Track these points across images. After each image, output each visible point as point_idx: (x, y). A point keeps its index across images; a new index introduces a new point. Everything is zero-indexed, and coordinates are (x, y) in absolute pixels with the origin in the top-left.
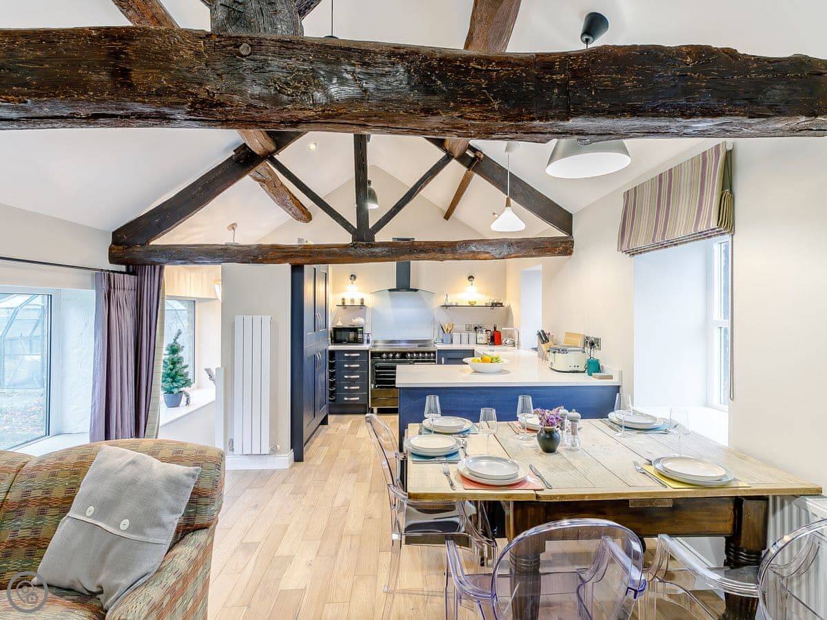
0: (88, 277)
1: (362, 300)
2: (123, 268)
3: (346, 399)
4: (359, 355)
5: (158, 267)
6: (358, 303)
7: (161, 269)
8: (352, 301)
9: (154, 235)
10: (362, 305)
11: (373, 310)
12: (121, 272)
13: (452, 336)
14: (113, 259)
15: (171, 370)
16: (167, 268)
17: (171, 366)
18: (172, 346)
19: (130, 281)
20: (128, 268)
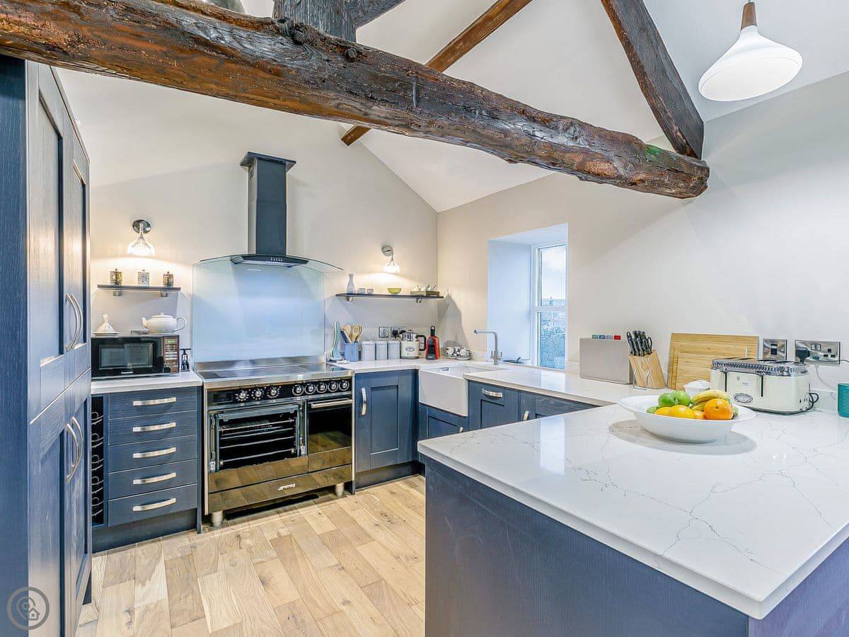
1: (169, 276)
3: (137, 508)
4: (174, 399)
6: (157, 282)
8: (142, 277)
10: (169, 287)
13: (360, 347)
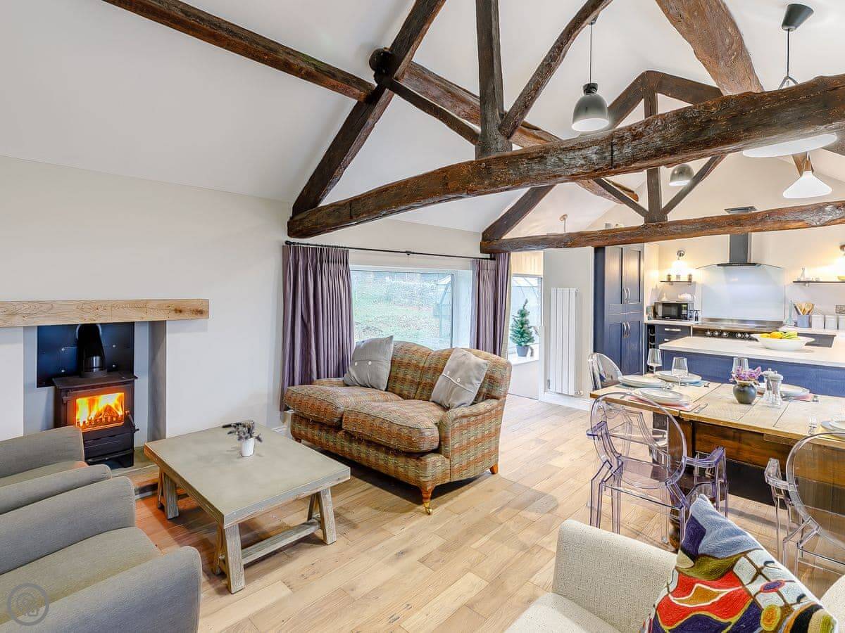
0: (468, 263)
1: (690, 276)
2: (488, 256)
4: (679, 330)
5: (507, 254)
6: (684, 278)
7: (509, 255)
8: (678, 277)
9: (504, 234)
10: (690, 281)
11: (704, 287)
12: (487, 259)
13: (810, 319)
14: (482, 251)
15: (521, 328)
16: (513, 254)
17: (521, 326)
18: (521, 311)
19: (491, 264)
20: (491, 256)
